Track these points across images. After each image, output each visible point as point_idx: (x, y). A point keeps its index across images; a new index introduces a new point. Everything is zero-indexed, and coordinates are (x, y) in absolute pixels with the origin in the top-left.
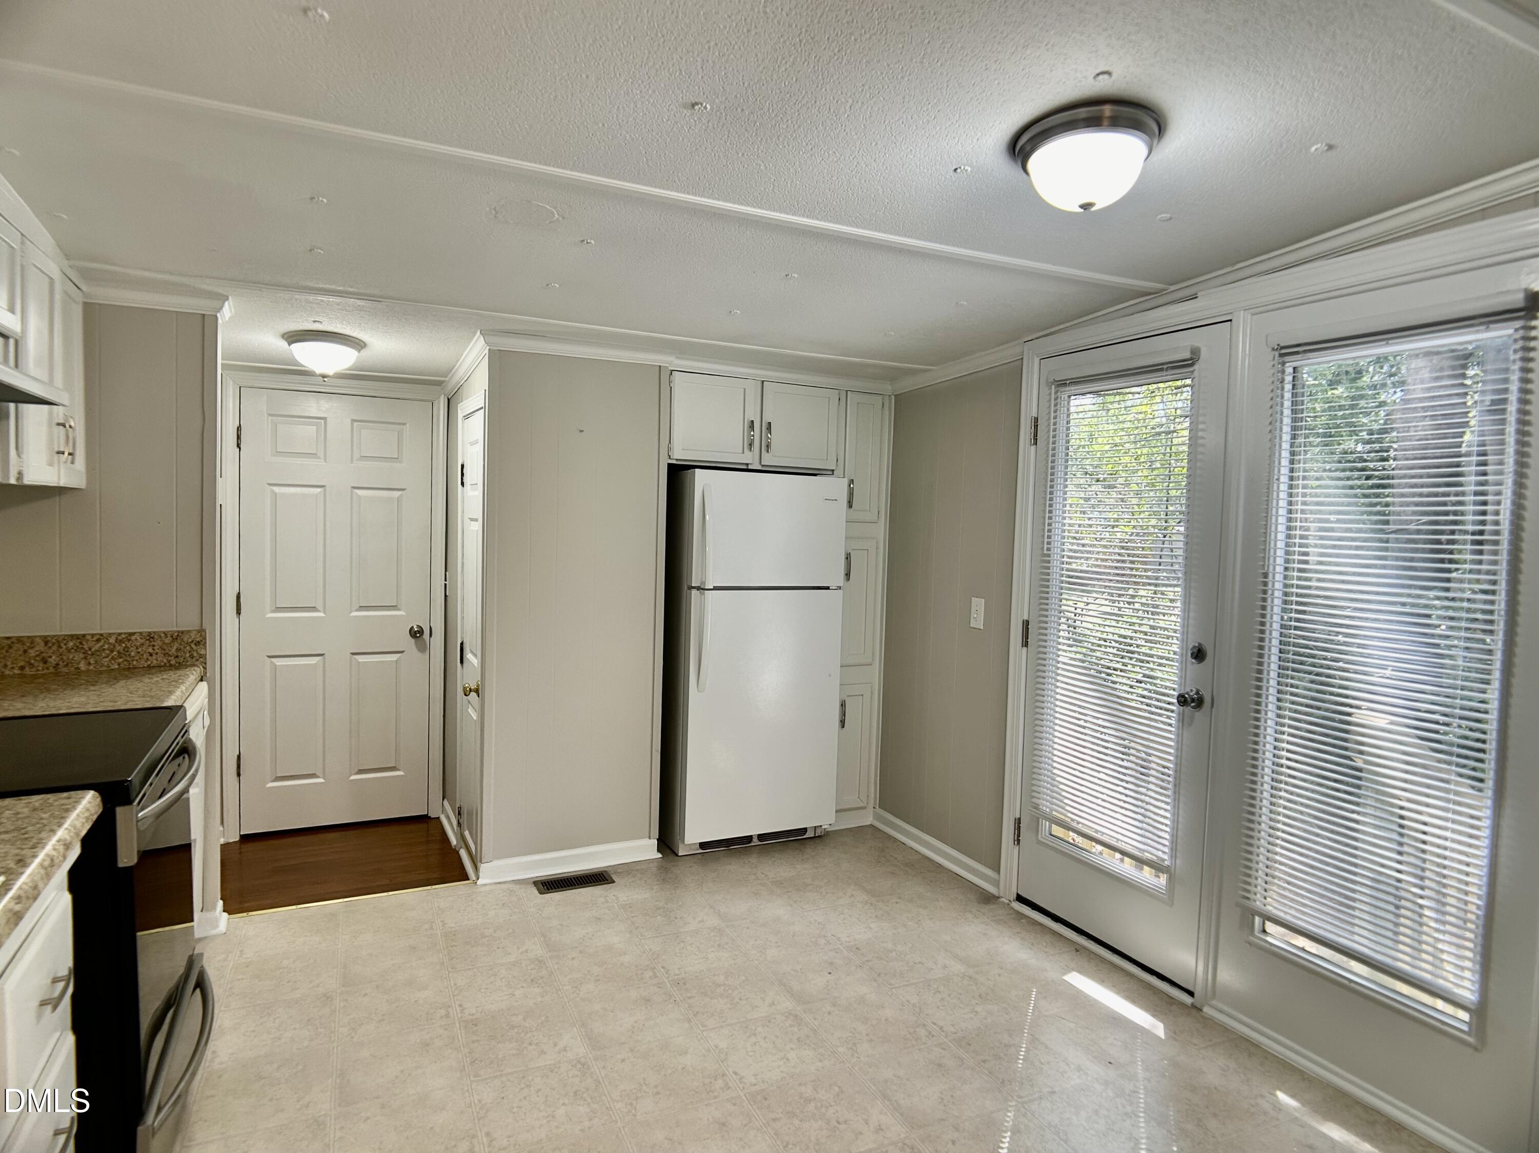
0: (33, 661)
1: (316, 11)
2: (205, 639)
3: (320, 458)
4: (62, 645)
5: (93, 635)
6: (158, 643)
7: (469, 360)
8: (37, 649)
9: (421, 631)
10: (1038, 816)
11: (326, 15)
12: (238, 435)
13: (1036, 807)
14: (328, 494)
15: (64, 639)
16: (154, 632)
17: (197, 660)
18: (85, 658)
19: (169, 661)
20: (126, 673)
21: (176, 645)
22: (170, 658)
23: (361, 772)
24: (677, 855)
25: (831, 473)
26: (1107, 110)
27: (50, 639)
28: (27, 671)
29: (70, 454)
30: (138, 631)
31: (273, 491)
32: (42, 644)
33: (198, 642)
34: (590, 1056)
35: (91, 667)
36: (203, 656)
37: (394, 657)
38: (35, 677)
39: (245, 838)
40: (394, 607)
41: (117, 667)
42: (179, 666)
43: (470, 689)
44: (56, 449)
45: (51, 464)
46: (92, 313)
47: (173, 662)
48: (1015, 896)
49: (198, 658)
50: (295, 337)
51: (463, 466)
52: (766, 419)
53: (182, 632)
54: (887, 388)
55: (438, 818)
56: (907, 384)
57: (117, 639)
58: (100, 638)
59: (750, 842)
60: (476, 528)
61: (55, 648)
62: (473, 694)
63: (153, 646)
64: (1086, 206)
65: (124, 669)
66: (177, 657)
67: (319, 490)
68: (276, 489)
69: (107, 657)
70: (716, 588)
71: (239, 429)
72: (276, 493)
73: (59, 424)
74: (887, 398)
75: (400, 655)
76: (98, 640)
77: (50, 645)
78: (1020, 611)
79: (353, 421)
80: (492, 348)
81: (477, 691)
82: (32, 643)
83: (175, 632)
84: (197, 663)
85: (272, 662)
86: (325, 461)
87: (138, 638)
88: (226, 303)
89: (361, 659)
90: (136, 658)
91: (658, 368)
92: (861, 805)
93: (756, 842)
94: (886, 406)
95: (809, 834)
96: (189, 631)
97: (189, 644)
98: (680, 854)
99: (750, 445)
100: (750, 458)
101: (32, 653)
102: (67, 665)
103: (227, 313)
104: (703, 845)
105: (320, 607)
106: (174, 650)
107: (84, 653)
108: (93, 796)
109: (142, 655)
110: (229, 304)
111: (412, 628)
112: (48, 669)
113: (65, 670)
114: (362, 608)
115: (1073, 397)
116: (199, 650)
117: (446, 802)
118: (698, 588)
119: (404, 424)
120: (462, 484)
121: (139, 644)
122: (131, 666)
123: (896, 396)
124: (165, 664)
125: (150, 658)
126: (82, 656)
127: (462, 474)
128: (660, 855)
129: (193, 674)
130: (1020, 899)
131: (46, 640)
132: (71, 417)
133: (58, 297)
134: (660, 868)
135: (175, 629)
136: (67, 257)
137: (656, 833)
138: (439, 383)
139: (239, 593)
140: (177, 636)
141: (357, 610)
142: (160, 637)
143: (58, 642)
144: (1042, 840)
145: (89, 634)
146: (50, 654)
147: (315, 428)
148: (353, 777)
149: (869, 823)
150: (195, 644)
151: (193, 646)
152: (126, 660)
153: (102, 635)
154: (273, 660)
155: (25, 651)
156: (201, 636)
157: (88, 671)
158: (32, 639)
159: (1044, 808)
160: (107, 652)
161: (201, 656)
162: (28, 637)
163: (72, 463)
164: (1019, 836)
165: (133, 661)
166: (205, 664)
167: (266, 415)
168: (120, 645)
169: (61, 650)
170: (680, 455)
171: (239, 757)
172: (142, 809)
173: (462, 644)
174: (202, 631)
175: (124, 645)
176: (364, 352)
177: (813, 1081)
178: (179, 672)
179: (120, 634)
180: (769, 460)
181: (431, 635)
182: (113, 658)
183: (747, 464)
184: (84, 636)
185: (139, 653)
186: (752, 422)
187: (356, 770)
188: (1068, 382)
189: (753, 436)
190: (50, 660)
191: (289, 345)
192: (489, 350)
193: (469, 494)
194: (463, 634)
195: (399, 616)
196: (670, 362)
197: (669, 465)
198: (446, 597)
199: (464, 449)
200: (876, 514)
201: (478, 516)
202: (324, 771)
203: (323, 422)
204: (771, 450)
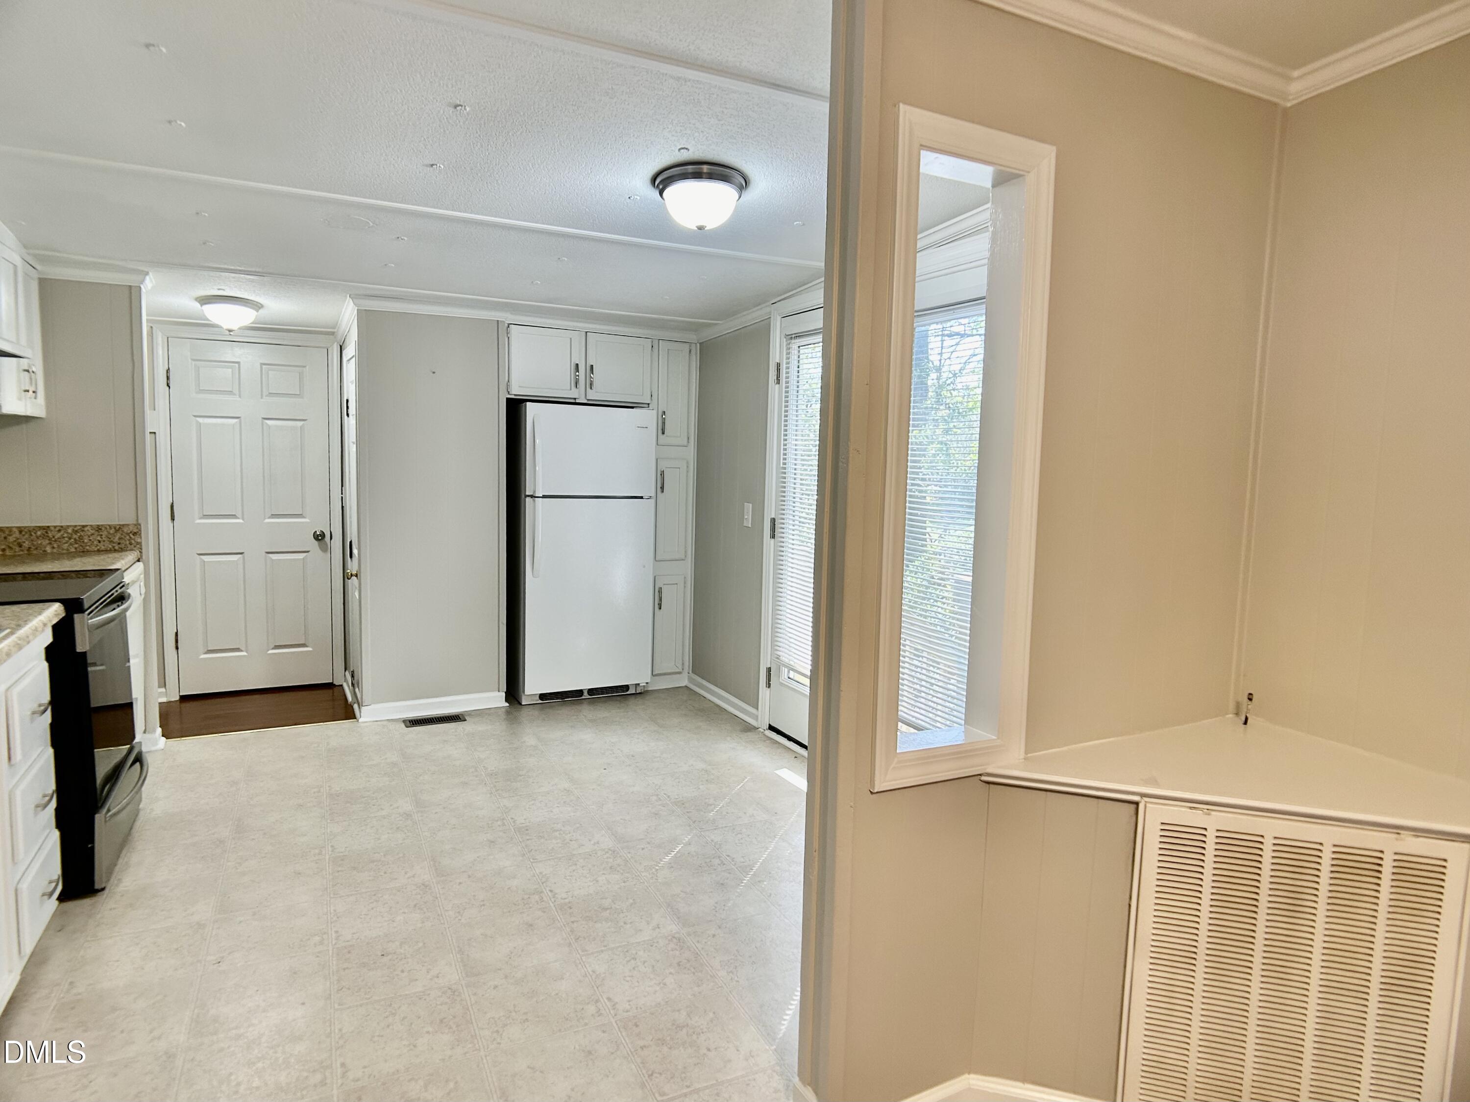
0: (11, 545)
1: (176, 122)
2: (140, 530)
3: (235, 395)
4: (33, 534)
5: (55, 527)
6: (105, 533)
7: (347, 318)
8: (14, 536)
9: (323, 535)
10: (780, 665)
11: (183, 124)
12: (167, 377)
13: (778, 657)
14: (243, 424)
15: (34, 529)
16: (102, 525)
17: (135, 547)
18: (50, 544)
19: (114, 547)
20: (81, 554)
21: (118, 535)
22: (114, 545)
23: (277, 647)
24: (521, 704)
25: (647, 406)
26: (705, 168)
27: (23, 529)
28: (8, 553)
29: (34, 392)
30: (90, 524)
31: (197, 422)
32: (17, 533)
33: (135, 533)
34: (414, 811)
35: (55, 551)
36: (140, 544)
37: (301, 555)
38: (14, 556)
39: (184, 699)
40: (302, 515)
41: (74, 550)
42: (122, 550)
43: (351, 574)
44: (24, 388)
45: (20, 399)
46: (44, 283)
47: (117, 548)
48: (768, 726)
49: (135, 545)
50: (205, 300)
51: (347, 401)
52: (590, 363)
53: (123, 525)
54: (692, 337)
55: (342, 685)
56: (707, 334)
57: (73, 530)
58: (61, 529)
59: (581, 696)
60: (354, 448)
61: (27, 536)
62: (354, 578)
63: (102, 535)
64: (700, 228)
65: (80, 552)
66: (119, 544)
67: (236, 420)
68: (200, 420)
69: (66, 543)
70: (544, 497)
71: (168, 371)
72: (200, 424)
73: (25, 370)
74: (693, 346)
75: (306, 554)
76: (59, 531)
77: (23, 533)
78: (770, 512)
79: (262, 364)
80: (359, 308)
81: (356, 576)
82: (10, 531)
83: (118, 525)
84: (135, 549)
85: (201, 559)
86: (240, 397)
87: (90, 529)
88: (147, 278)
89: (274, 557)
90: (89, 544)
91: (496, 322)
92: (677, 670)
93: (586, 697)
94: (693, 352)
95: (632, 691)
96: (128, 525)
97: (128, 534)
98: (523, 704)
99: (576, 383)
100: (577, 394)
101: (11, 539)
102: (36, 549)
103: (149, 284)
104: (543, 696)
105: (239, 514)
106: (117, 538)
107: (49, 540)
108: (60, 606)
109: (93, 542)
110: (150, 278)
111: (316, 531)
112: (22, 551)
113: (35, 552)
114: (274, 516)
115: (801, 348)
116: (136, 539)
117: (347, 673)
118: (532, 496)
119: (305, 367)
120: (348, 415)
121: (90, 533)
122: (85, 550)
123: (700, 343)
124: (110, 549)
125: (99, 544)
126: (47, 542)
127: (348, 407)
128: (507, 704)
129: (131, 556)
130: (772, 728)
131: (21, 530)
132: (34, 365)
133: (20, 279)
134: (508, 713)
135: (118, 523)
136: (25, 247)
137: (504, 687)
138: (333, 333)
139: (173, 503)
140: (119, 529)
141: (269, 518)
142: (106, 528)
143: (29, 531)
144: (783, 682)
145: (53, 526)
146: (24, 540)
147: (230, 370)
148: (271, 652)
149: (684, 685)
150: (133, 535)
151: (132, 536)
152: (81, 546)
153: (62, 527)
154: (202, 557)
155: (5, 538)
156: (137, 528)
157: (52, 553)
158: (10, 529)
159: (784, 658)
160: (66, 539)
161: (138, 543)
162: (7, 528)
163: (35, 398)
164: (769, 680)
165: (86, 546)
166: (141, 549)
167: (190, 360)
168: (76, 534)
169: (32, 538)
170: (517, 390)
171: (177, 634)
172: (91, 618)
173: (351, 542)
174: (138, 525)
175: (79, 534)
176: (261, 311)
177: (563, 822)
178: (120, 554)
179: (76, 526)
180: (593, 395)
181: (331, 539)
182: (71, 544)
183: (575, 399)
184: (48, 527)
185: (90, 540)
186: (577, 365)
187: (273, 646)
188: (793, 336)
189: (578, 376)
190: (24, 544)
191: (201, 306)
192: (358, 310)
193: (351, 423)
194: (351, 534)
195: (306, 522)
196: (507, 317)
197: (508, 399)
198: (343, 507)
199: (348, 387)
200: (686, 439)
201: (355, 440)
202: (247, 646)
203: (237, 365)
204: (594, 387)
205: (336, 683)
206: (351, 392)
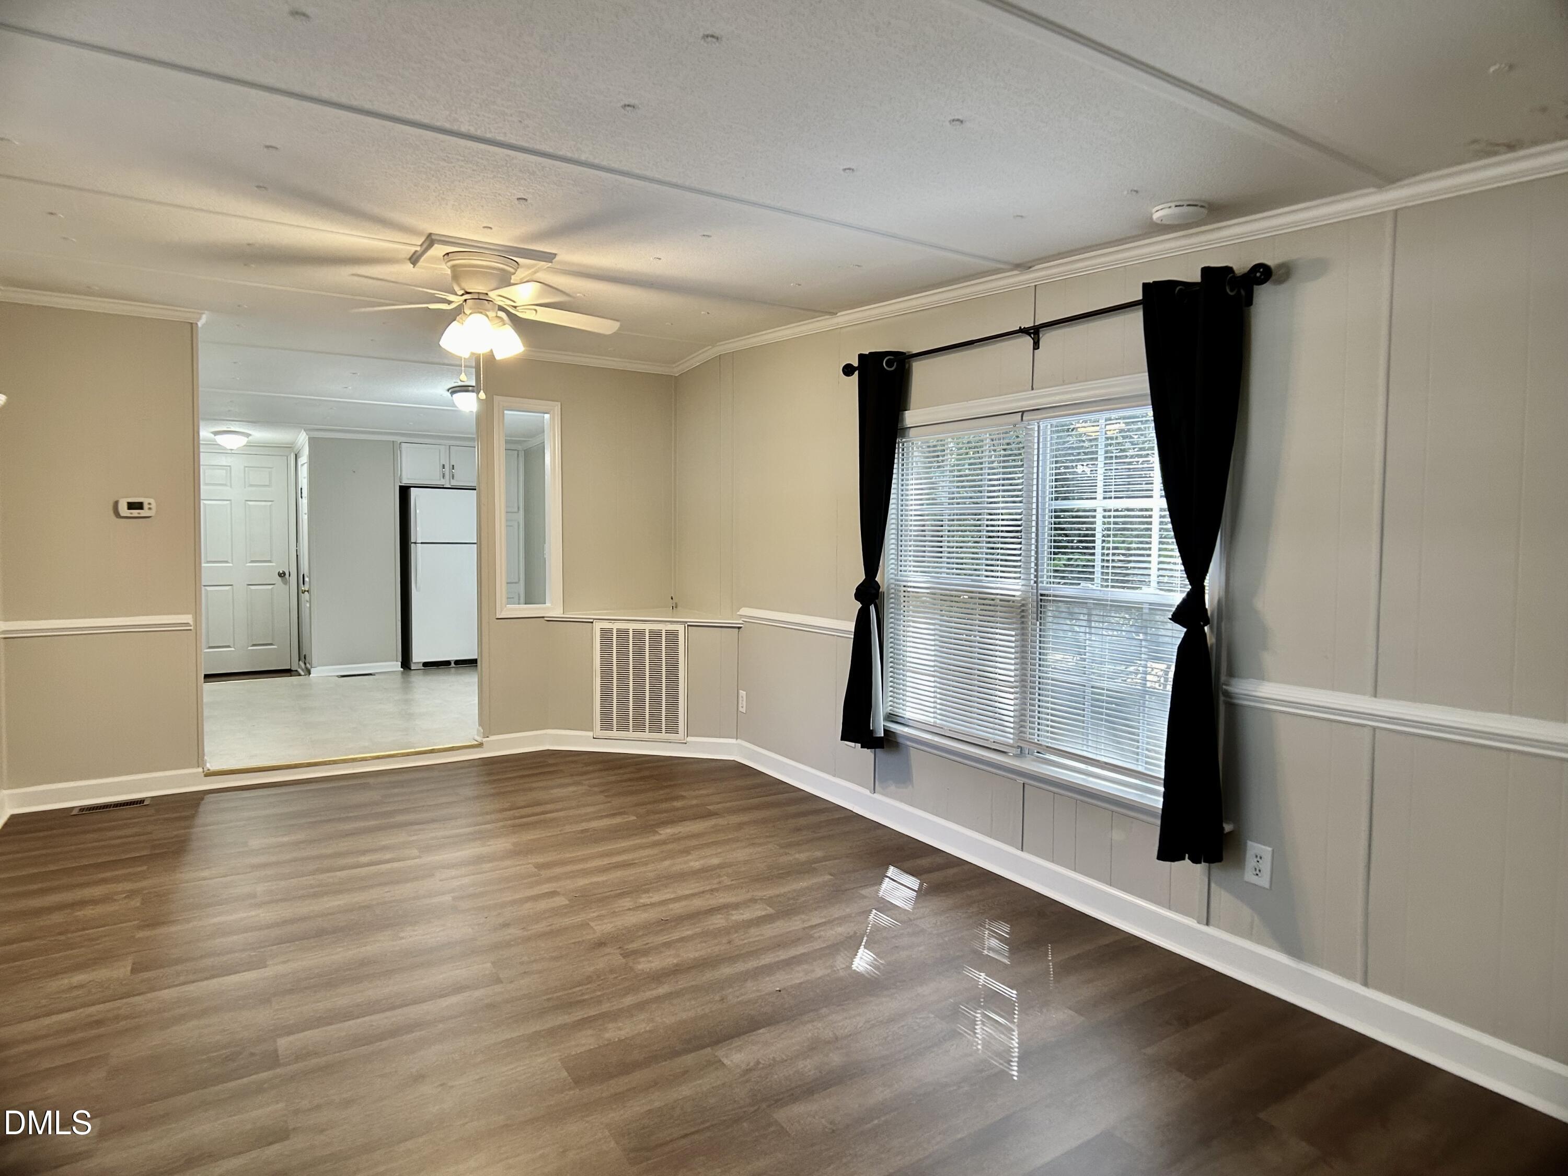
3: (228, 486)
7: (301, 441)
9: (284, 573)
14: (232, 504)
23: (254, 645)
24: (410, 669)
37: (270, 587)
40: (270, 561)
43: (305, 591)
50: (216, 433)
51: (301, 489)
52: (452, 464)
54: (519, 447)
55: (297, 670)
59: (450, 664)
60: (306, 517)
62: (306, 593)
67: (228, 502)
68: (205, 501)
70: (422, 543)
72: (206, 505)
74: (520, 452)
75: (273, 586)
79: (245, 466)
80: (310, 436)
81: (308, 591)
85: (205, 589)
86: (231, 487)
89: (253, 587)
91: (393, 442)
93: (453, 665)
94: (520, 456)
98: (412, 669)
99: (443, 476)
100: (444, 482)
104: (426, 664)
105: (230, 561)
111: (279, 571)
114: (252, 562)
117: (301, 662)
118: (415, 543)
119: (272, 468)
120: (301, 497)
123: (524, 450)
127: (301, 493)
128: (402, 669)
134: (403, 673)
137: (400, 659)
138: (292, 449)
141: (250, 563)
147: (224, 471)
148: (250, 648)
170: (406, 482)
173: (303, 575)
176: (250, 438)
180: (454, 483)
181: (289, 576)
183: (443, 485)
186: (444, 465)
187: (252, 645)
189: (445, 472)
191: (215, 436)
192: (309, 438)
193: (304, 503)
194: (304, 569)
195: (273, 566)
196: (399, 439)
197: (400, 486)
198: (297, 556)
199: (302, 481)
200: (517, 508)
201: (307, 512)
202: (234, 645)
203: (229, 468)
204: (455, 478)
205: (293, 669)
206: (304, 482)
